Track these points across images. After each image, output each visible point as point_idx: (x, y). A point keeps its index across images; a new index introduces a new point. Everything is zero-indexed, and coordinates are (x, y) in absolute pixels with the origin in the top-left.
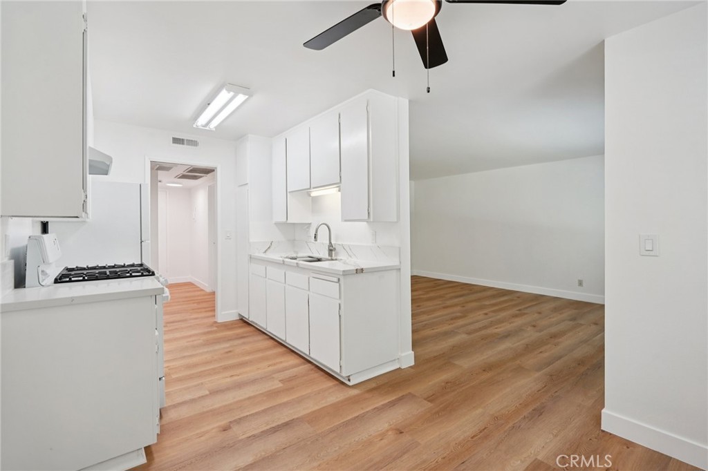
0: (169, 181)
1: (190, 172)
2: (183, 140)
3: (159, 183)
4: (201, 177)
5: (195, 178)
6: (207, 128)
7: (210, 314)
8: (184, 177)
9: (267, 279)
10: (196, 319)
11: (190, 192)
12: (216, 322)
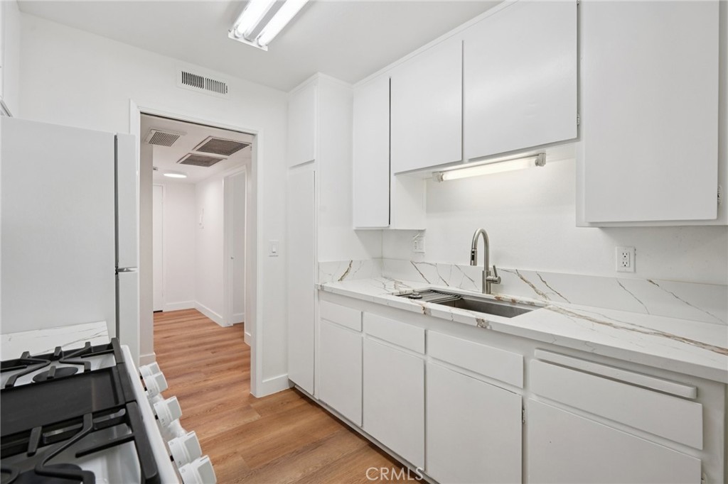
0: (169, 167)
1: (202, 149)
2: (201, 79)
3: (154, 171)
4: (219, 160)
5: (207, 162)
6: (254, 44)
7: (238, 375)
8: (192, 160)
9: (363, 335)
10: (217, 388)
11: (193, 189)
12: (252, 398)
